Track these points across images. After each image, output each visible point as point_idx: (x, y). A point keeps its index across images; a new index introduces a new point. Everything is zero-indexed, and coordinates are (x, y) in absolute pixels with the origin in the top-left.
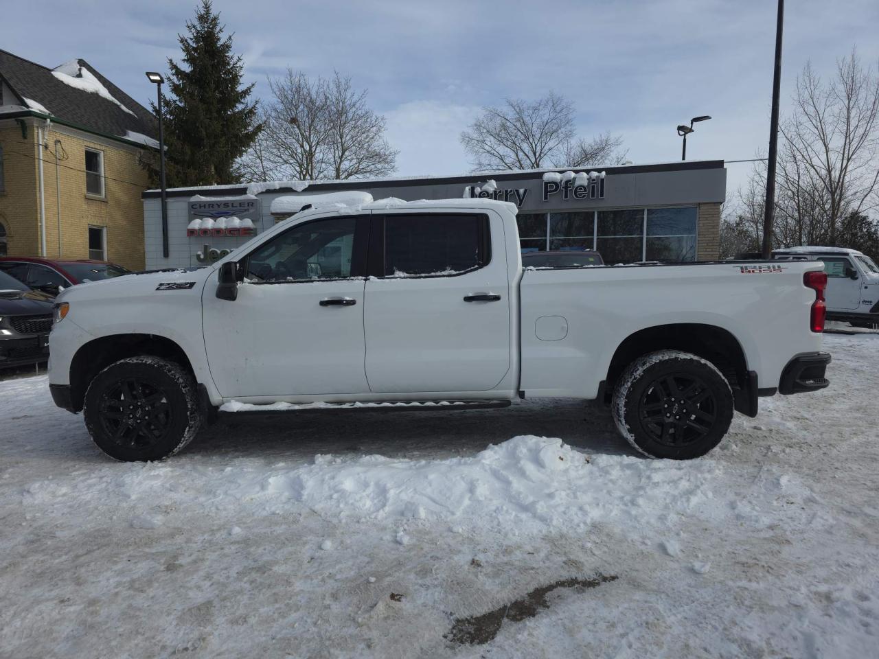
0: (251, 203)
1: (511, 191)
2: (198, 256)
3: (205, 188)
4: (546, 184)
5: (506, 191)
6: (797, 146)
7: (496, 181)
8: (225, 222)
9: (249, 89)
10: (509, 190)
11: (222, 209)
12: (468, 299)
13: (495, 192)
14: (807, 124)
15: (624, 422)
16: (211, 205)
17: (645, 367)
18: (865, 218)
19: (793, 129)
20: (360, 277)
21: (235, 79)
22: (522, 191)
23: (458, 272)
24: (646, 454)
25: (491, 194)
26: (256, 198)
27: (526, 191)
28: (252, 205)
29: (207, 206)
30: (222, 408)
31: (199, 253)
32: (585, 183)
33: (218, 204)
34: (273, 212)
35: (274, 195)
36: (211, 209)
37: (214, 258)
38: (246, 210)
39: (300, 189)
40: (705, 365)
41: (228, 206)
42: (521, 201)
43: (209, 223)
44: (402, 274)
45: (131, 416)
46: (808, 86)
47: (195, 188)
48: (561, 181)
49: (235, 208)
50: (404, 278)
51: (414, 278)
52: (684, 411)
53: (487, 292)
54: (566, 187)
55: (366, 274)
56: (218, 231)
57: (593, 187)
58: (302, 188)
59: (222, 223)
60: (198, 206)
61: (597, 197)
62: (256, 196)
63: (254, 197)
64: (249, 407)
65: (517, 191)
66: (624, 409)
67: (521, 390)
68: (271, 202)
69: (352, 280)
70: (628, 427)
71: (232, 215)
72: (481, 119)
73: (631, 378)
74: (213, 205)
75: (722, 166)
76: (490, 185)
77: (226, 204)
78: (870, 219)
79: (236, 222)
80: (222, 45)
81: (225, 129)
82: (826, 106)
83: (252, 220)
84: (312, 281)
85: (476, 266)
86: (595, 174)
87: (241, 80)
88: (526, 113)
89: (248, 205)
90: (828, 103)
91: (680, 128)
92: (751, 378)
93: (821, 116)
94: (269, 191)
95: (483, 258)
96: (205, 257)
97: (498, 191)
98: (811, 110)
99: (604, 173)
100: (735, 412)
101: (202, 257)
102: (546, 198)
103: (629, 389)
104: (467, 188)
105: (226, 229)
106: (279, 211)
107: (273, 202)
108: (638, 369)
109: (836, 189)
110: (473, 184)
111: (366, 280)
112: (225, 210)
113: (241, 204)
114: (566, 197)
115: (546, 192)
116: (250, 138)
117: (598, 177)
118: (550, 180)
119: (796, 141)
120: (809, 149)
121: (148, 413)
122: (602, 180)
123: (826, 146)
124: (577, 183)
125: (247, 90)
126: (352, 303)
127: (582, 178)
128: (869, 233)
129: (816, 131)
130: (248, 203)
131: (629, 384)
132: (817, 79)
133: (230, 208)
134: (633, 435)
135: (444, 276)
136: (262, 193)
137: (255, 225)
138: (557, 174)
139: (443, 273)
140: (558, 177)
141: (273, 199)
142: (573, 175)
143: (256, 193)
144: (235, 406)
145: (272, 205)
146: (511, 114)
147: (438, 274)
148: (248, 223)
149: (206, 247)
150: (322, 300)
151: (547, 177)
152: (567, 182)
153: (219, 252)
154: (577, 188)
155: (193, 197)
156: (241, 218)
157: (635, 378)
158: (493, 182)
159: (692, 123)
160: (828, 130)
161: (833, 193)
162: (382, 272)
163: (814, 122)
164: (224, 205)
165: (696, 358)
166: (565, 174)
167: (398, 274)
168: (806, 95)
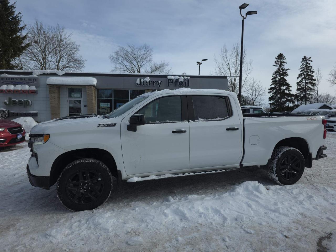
0: (35, 79)
1: (155, 82)
2: (5, 103)
3: (9, 70)
4: (169, 80)
5: (154, 81)
6: (222, 71)
7: (150, 77)
8: (21, 87)
9: (24, 27)
10: (155, 81)
11: (19, 81)
12: (227, 129)
13: (149, 81)
14: (225, 64)
15: (275, 173)
16: (12, 79)
17: (282, 153)
18: (242, 95)
19: (221, 65)
20: (186, 121)
21: (18, 22)
22: (160, 82)
23: (222, 119)
24: (281, 184)
25: (148, 82)
26: (37, 77)
27: (161, 82)
28: (35, 80)
29: (10, 79)
30: (129, 180)
31: (6, 101)
32: (183, 81)
33: (17, 79)
34: (48, 84)
35: (47, 76)
36: (13, 80)
37: (14, 104)
38: (32, 82)
39: (61, 74)
40: (298, 151)
41: (22, 80)
42: (159, 86)
43: (12, 87)
44: (202, 120)
45: (81, 188)
46: (225, 52)
47: (4, 70)
48: (174, 79)
49: (26, 81)
50: (203, 121)
51: (206, 121)
52: (291, 167)
53: (234, 127)
54: (176, 82)
55: (188, 120)
56: (17, 91)
57: (186, 82)
58: (62, 74)
59: (19, 87)
60: (5, 79)
61: (187, 86)
62: (37, 76)
63: (36, 76)
64: (140, 179)
65: (158, 82)
66: (275, 168)
67: (242, 164)
68: (47, 79)
69: (183, 122)
70: (276, 175)
71: (25, 84)
72: (118, 50)
73: (277, 157)
74: (14, 79)
75: (227, 78)
76: (147, 79)
77: (21, 79)
78: (244, 96)
79: (27, 87)
80: (10, 6)
81: (12, 44)
82: (230, 59)
83: (35, 87)
84: (167, 123)
85: (228, 117)
86: (186, 78)
87: (21, 23)
88: (136, 50)
89: (33, 80)
90: (231, 58)
91: (198, 63)
92: (310, 155)
93: (229, 62)
94: (44, 74)
95: (230, 114)
96: (9, 103)
97: (150, 81)
98: (226, 59)
99: (189, 77)
100: (305, 168)
101: (7, 103)
102: (169, 85)
103: (277, 161)
104: (138, 79)
105: (21, 90)
106: (51, 83)
107: (48, 79)
108: (279, 154)
109: (233, 85)
110: (141, 78)
111: (188, 122)
112: (21, 81)
113: (29, 79)
114: (176, 85)
115: (169, 83)
116: (24, 48)
117: (187, 79)
118: (170, 79)
119: (222, 69)
120: (226, 72)
121: (90, 186)
122: (189, 80)
123: (230, 72)
124: (180, 80)
125: (22, 27)
126: (185, 132)
127: (182, 79)
128: (243, 100)
129: (227, 66)
130: (33, 79)
131: (277, 159)
132: (227, 50)
133: (23, 80)
134: (278, 177)
135: (217, 120)
136: (41, 75)
137: (37, 89)
138: (173, 76)
139: (217, 119)
140: (173, 77)
141: (48, 78)
142: (178, 77)
143: (38, 75)
144: (136, 179)
145: (47, 80)
146: (129, 50)
147: (215, 119)
148: (33, 88)
149: (10, 99)
150: (173, 131)
151: (169, 77)
152: (176, 80)
153: (17, 101)
154: (180, 82)
155: (2, 75)
156: (30, 86)
157: (279, 157)
158: (148, 78)
159: (202, 61)
160: (231, 66)
161: (232, 87)
162: (194, 119)
163: (227, 64)
164: (20, 79)
165: (295, 149)
166: (175, 76)
167: (200, 119)
168: (224, 55)
